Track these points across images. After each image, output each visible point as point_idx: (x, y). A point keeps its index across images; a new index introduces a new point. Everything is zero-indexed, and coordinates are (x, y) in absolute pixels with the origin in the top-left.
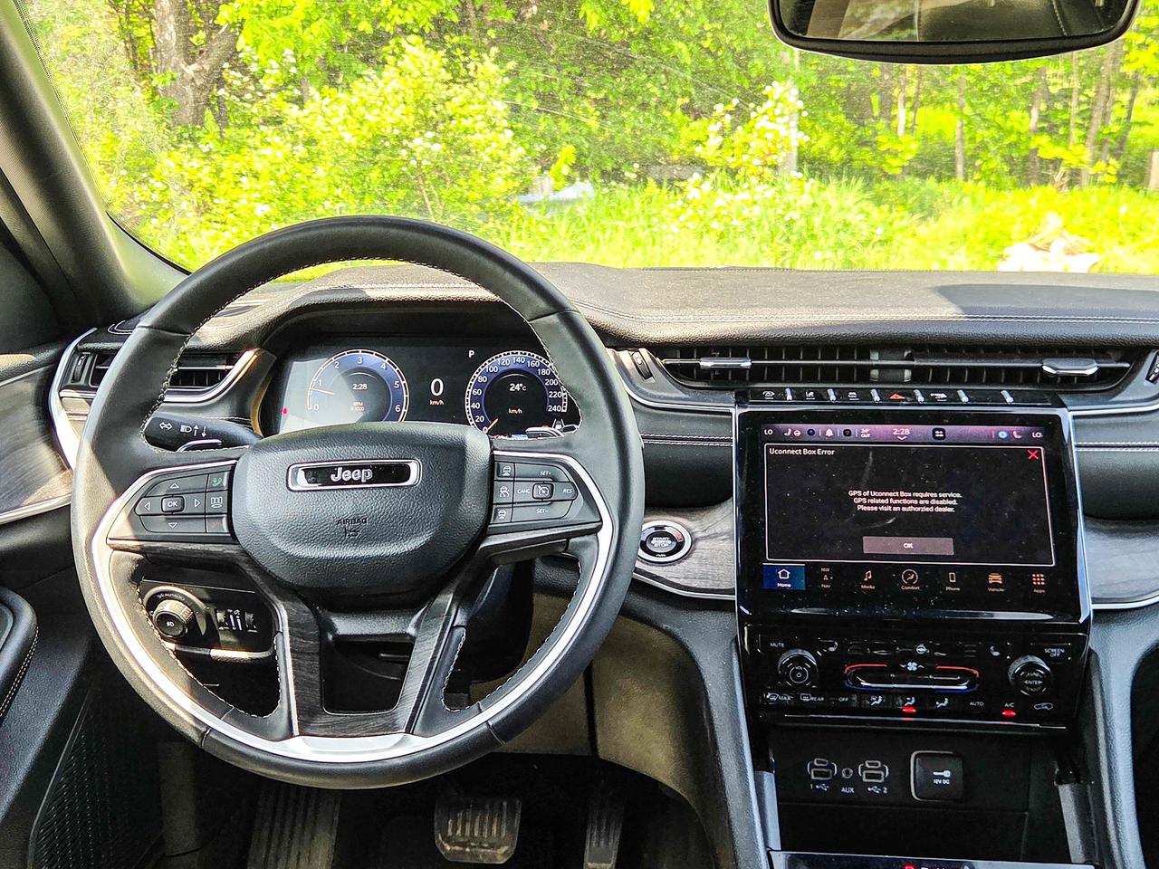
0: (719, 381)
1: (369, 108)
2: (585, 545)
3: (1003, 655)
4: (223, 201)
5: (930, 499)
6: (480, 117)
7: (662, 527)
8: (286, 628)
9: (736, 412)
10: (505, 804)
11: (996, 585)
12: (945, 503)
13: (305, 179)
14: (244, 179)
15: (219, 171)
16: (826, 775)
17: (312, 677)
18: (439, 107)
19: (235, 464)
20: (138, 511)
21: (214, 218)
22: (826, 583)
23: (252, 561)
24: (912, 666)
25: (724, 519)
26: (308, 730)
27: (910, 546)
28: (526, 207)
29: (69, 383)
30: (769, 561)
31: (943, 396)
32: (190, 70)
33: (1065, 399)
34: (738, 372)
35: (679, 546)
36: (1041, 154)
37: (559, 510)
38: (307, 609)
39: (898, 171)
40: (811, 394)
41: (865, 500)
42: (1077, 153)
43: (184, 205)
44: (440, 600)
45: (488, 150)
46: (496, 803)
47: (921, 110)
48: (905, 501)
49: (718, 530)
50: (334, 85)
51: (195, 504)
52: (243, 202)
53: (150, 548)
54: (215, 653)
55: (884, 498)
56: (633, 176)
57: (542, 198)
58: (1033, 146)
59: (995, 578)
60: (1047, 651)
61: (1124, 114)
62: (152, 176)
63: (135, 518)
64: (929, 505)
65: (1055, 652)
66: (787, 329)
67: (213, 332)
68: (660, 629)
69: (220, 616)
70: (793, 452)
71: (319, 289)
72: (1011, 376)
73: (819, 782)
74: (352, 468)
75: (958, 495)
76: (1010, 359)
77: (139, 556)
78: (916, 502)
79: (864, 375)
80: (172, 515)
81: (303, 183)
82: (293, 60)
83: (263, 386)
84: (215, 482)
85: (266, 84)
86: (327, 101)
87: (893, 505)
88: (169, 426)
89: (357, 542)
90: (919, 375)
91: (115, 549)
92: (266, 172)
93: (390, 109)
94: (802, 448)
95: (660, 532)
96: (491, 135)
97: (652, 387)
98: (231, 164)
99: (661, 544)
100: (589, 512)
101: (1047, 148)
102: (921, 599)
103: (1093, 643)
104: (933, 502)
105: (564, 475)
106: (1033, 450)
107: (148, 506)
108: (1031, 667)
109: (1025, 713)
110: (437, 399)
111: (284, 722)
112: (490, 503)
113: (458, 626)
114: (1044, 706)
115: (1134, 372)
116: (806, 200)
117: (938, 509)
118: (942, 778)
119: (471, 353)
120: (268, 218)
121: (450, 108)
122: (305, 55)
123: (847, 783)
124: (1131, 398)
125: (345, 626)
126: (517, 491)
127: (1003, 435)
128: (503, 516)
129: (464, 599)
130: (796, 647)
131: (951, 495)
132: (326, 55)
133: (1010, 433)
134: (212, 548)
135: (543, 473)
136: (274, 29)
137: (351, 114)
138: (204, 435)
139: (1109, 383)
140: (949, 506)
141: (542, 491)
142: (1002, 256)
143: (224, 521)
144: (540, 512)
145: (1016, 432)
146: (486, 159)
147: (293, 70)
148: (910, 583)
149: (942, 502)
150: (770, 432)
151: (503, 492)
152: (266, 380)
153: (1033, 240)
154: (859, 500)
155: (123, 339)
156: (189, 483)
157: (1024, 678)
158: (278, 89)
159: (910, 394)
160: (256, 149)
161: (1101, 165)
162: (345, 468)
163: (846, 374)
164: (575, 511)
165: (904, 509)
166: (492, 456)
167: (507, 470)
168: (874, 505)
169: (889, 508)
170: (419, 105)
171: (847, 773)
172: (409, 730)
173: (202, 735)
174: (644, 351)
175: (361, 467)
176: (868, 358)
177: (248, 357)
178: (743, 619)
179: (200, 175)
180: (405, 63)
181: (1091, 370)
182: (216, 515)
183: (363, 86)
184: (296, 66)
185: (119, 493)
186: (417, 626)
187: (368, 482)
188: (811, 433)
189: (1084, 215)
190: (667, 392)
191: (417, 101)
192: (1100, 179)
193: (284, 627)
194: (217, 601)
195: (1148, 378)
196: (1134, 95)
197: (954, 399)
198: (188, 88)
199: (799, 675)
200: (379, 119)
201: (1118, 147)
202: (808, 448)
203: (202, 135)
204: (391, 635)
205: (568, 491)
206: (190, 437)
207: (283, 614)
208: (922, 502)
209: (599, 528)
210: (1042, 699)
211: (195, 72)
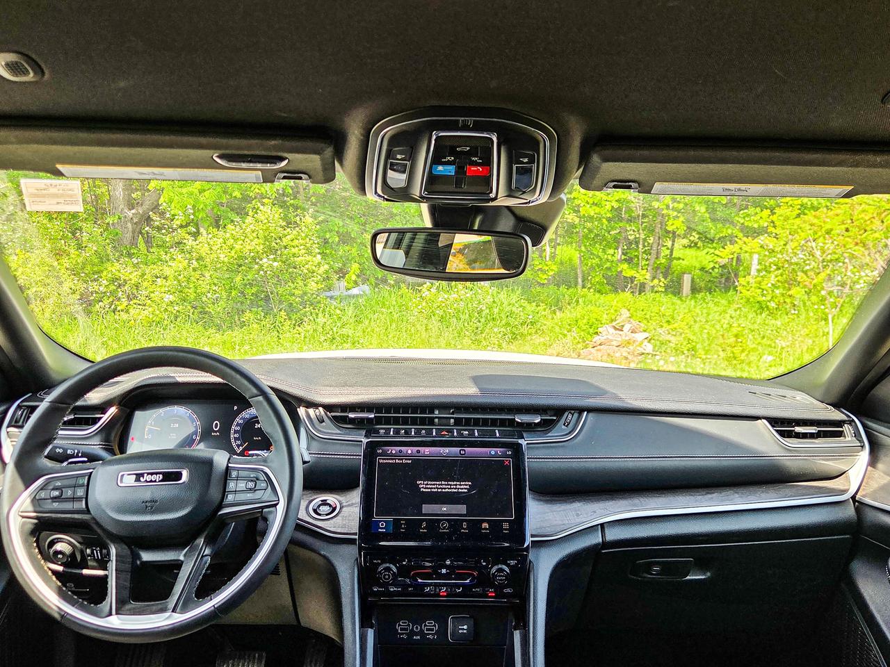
0: (358, 424)
1: (236, 240)
2: (270, 512)
3: (487, 565)
4: (144, 293)
5: (456, 485)
6: (302, 247)
7: (326, 500)
8: (114, 558)
9: (365, 441)
10: (257, 655)
11: (485, 529)
12: (463, 487)
13: (196, 281)
14: (159, 280)
15: (143, 275)
16: (406, 629)
17: (125, 583)
18: (278, 241)
19: (91, 473)
20: (37, 497)
21: (138, 302)
22: (403, 529)
23: (97, 523)
24: (444, 571)
25: (355, 497)
26: (120, 612)
27: (445, 509)
28: (328, 299)
29: (13, 424)
30: (376, 518)
31: (467, 432)
32: (130, 214)
33: (525, 435)
34: (369, 420)
35: (334, 509)
36: (624, 274)
37: (258, 495)
38: (127, 548)
39: (546, 282)
40: (403, 431)
41: (425, 486)
42: (643, 275)
43: (120, 294)
44: (197, 541)
45: (306, 266)
46: (252, 655)
47: (559, 248)
48: (444, 486)
49: (354, 502)
50: (218, 227)
51: (69, 493)
52: (156, 293)
53: (42, 517)
54: (85, 572)
55: (434, 485)
56: (392, 282)
57: (339, 294)
58: (619, 270)
59: (485, 525)
60: (508, 562)
61: (668, 252)
62: (101, 277)
63: (36, 501)
64: (456, 488)
65: (512, 563)
66: (393, 398)
67: (95, 397)
68: (320, 554)
69: (88, 551)
70: (391, 461)
71: (152, 376)
72: (503, 423)
73: (403, 634)
74: (152, 474)
75: (470, 483)
76: (500, 414)
77: (36, 521)
78: (449, 487)
79: (431, 422)
80: (55, 499)
81: (194, 282)
82: (192, 211)
83: (121, 425)
84: (81, 481)
85: (176, 223)
86: (210, 236)
87: (438, 488)
88: (61, 451)
89: (153, 512)
90: (458, 422)
91: (23, 517)
92: (172, 276)
93: (249, 242)
94: (395, 459)
95: (324, 503)
96: (310, 258)
97: (323, 427)
98: (150, 270)
99: (325, 509)
100: (272, 495)
101: (628, 271)
102: (449, 535)
103: (531, 557)
104: (458, 487)
105: (262, 477)
106: (507, 460)
107: (43, 495)
108: (501, 570)
109: (500, 595)
110: (216, 432)
111: (108, 608)
112: (224, 491)
113: (206, 555)
114: (508, 590)
115: (558, 421)
116: (489, 299)
117: (460, 490)
118: (463, 629)
119: (236, 408)
120: (172, 303)
121: (285, 241)
122: (200, 208)
123: (416, 634)
124: (556, 434)
125: (147, 556)
126: (239, 485)
127: (493, 453)
128: (230, 498)
129: (210, 541)
130: (386, 563)
131: (467, 483)
132: (213, 208)
133: (496, 452)
134: (76, 516)
135: (252, 476)
136: (181, 194)
137: (225, 243)
138: (80, 455)
139: (545, 427)
140: (465, 489)
141: (251, 485)
142: (597, 332)
143: (84, 502)
144: (249, 496)
145: (499, 451)
146: (306, 271)
147: (192, 217)
148: (444, 528)
149: (462, 487)
150: (381, 451)
151: (231, 485)
152: (123, 421)
153: (614, 324)
154: (422, 486)
155: (42, 400)
156: (66, 482)
157: (496, 576)
158: (181, 226)
159: (450, 431)
160: (167, 262)
161: (656, 281)
162: (148, 474)
163: (423, 421)
164: (267, 495)
165: (443, 490)
166: (228, 467)
167: (234, 474)
168: (429, 488)
169: (436, 490)
170: (266, 238)
171: (417, 628)
172: (174, 611)
173: (62, 616)
174: (321, 409)
175: (156, 474)
176: (433, 413)
177: (113, 410)
178: (360, 549)
179: (131, 277)
180: (260, 216)
181: (537, 421)
182: (80, 499)
183: (233, 227)
184: (193, 214)
185: (27, 487)
186: (185, 555)
187: (160, 481)
188: (400, 451)
189: (643, 310)
190: (330, 430)
191: (265, 237)
192: (656, 289)
193: (113, 557)
194: (87, 543)
195: (564, 425)
196: (674, 241)
197: (472, 434)
198: (129, 225)
199: (387, 577)
200: (242, 247)
201: (667, 271)
202: (399, 459)
203: (135, 252)
204: (171, 560)
205: (264, 485)
206: (72, 456)
207: (113, 551)
208: (452, 487)
209: (277, 504)
210: (507, 586)
211: (133, 214)
